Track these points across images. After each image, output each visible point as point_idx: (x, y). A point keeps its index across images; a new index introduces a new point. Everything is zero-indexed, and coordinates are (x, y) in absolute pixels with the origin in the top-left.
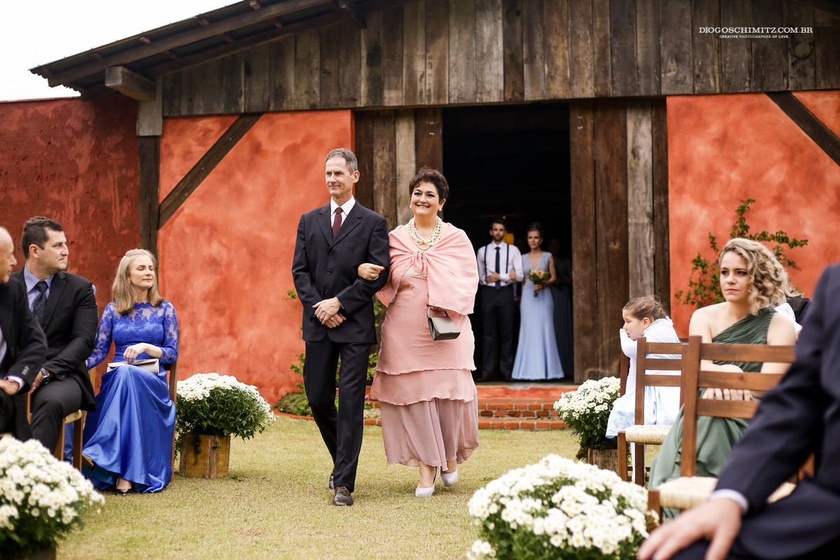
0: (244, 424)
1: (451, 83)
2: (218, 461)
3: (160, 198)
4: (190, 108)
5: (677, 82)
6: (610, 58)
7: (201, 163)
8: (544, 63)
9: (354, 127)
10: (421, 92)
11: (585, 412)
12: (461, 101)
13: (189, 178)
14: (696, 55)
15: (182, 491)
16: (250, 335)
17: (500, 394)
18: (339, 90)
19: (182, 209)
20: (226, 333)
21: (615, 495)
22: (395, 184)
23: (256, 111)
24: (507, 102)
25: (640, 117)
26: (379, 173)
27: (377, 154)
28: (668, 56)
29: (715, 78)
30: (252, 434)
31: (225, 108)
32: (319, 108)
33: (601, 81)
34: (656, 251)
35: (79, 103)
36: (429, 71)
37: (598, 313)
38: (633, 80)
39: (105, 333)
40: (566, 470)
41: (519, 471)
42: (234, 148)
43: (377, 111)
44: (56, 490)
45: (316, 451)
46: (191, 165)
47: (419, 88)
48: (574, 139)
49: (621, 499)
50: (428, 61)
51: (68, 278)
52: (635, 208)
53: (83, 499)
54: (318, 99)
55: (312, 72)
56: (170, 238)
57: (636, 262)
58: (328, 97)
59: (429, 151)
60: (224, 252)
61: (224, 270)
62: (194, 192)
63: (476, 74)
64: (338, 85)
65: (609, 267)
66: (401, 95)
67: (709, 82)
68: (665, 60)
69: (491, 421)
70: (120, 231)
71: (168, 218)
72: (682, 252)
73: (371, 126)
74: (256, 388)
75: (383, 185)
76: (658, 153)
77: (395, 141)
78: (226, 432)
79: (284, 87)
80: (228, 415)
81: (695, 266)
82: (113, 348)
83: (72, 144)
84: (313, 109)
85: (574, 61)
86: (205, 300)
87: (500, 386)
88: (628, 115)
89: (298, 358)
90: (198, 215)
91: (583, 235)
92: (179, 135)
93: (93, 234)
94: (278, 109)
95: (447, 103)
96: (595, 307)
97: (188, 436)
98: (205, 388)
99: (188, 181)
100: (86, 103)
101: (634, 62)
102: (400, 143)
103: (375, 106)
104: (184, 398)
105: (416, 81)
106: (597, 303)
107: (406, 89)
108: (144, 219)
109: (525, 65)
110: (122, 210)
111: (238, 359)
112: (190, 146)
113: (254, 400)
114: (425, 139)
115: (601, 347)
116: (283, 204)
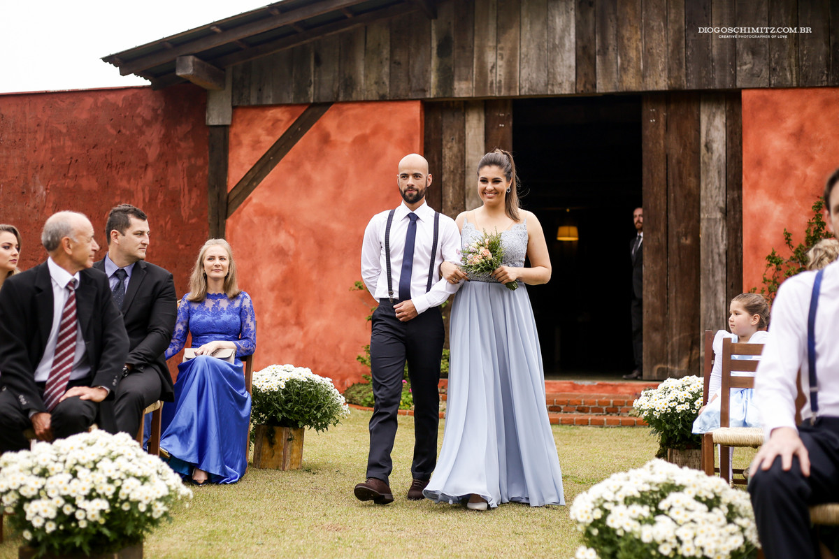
0: (319, 417)
1: (522, 74)
2: (292, 453)
3: (229, 187)
4: (259, 98)
5: (753, 75)
6: (684, 50)
7: (270, 153)
8: (617, 54)
9: (423, 117)
10: (492, 83)
11: (666, 411)
12: (532, 93)
13: (257, 168)
14: (772, 48)
15: (257, 482)
16: (317, 325)
17: (568, 389)
18: (409, 80)
19: (251, 199)
20: (293, 322)
21: (725, 503)
22: (463, 175)
23: (326, 101)
24: (578, 94)
25: (714, 110)
26: (448, 164)
27: (446, 145)
28: (744, 48)
29: (791, 71)
30: (326, 426)
31: (294, 98)
32: (388, 99)
33: (675, 74)
34: (728, 248)
35: (150, 92)
36: (500, 63)
37: (668, 308)
38: (708, 72)
39: (182, 323)
40: (672, 476)
41: (622, 475)
42: (303, 138)
43: (447, 101)
44: (146, 483)
46: (260, 154)
47: (490, 79)
48: (647, 133)
49: (730, 506)
50: (499, 52)
51: (148, 268)
52: (707, 203)
53: (173, 493)
54: (388, 90)
55: (381, 62)
56: (238, 227)
57: (708, 257)
58: (398, 87)
59: (499, 143)
60: (292, 242)
61: (291, 260)
62: (262, 182)
63: (548, 65)
64: (408, 75)
65: (680, 263)
66: (471, 86)
67: (786, 75)
68: (740, 53)
69: (560, 416)
70: (188, 220)
71: (236, 208)
72: (755, 248)
73: (440, 117)
74: (331, 380)
75: (452, 177)
76: (732, 148)
77: (465, 133)
78: (300, 424)
79: (353, 77)
80: (303, 407)
81: (769, 263)
82: (190, 338)
83: (141, 132)
84: (383, 99)
85: (648, 53)
86: (272, 289)
87: (567, 381)
88: (702, 108)
89: (364, 349)
90: (266, 205)
91: (654, 229)
92: (248, 125)
93: (162, 222)
94: (347, 99)
95: (518, 94)
96: (665, 303)
97: (262, 427)
98: (281, 380)
99: (257, 171)
100: (156, 92)
101: (709, 53)
102: (470, 134)
103: (445, 97)
104: (259, 390)
105: (487, 72)
106: (668, 298)
107: (476, 81)
108: (212, 208)
109: (597, 57)
110: (190, 198)
111: (304, 349)
112: (259, 136)
113: (329, 392)
114: (495, 131)
115: (670, 343)
116: (352, 194)
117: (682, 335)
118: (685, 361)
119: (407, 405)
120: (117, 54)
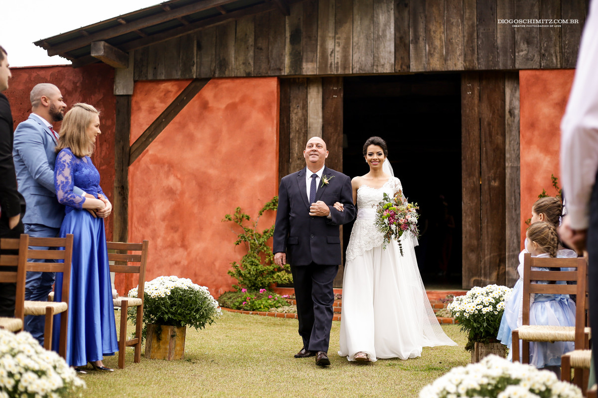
0: (197, 317)
1: (354, 58)
2: (176, 346)
3: (131, 142)
4: (155, 74)
5: (528, 59)
6: (476, 40)
7: (162, 116)
8: (425, 43)
9: (279, 90)
10: (331, 64)
11: (474, 312)
12: (361, 72)
13: (153, 127)
14: (542, 39)
16: (197, 247)
18: (269, 62)
19: (147, 151)
20: (179, 245)
22: (306, 134)
23: (205, 77)
24: (397, 72)
25: (515, 85)
26: (295, 125)
27: (293, 111)
28: (521, 39)
29: (556, 57)
30: (203, 325)
31: (181, 75)
32: (253, 75)
33: (469, 58)
35: (71, 69)
36: (337, 49)
37: (481, 235)
38: (494, 57)
42: (187, 105)
43: (294, 78)
45: (251, 338)
46: (155, 117)
47: (329, 61)
48: (465, 102)
50: (337, 41)
52: (511, 155)
53: (67, 385)
54: (253, 69)
55: (248, 48)
56: (138, 172)
57: (511, 196)
58: (260, 67)
59: (333, 109)
60: (179, 184)
61: (178, 197)
62: (156, 138)
63: (374, 52)
64: (268, 58)
65: (490, 200)
66: (315, 66)
67: (552, 60)
68: (518, 43)
71: (136, 158)
72: (530, 189)
73: (289, 90)
74: (207, 288)
75: (297, 135)
77: (307, 102)
78: (183, 323)
79: (226, 59)
80: (185, 310)
84: (248, 76)
85: (449, 42)
86: (163, 220)
88: (506, 84)
89: (232, 265)
90: (159, 155)
91: (470, 175)
92: (146, 94)
94: (221, 76)
95: (351, 73)
96: (479, 230)
97: (153, 326)
98: (167, 288)
99: (152, 130)
100: (76, 69)
101: (494, 43)
102: (311, 103)
103: (295, 75)
104: (150, 296)
105: (328, 56)
106: (481, 227)
107: (319, 62)
108: (118, 158)
109: (411, 45)
110: (101, 151)
111: (188, 265)
112: (154, 103)
113: (206, 298)
114: (330, 100)
115: (483, 261)
116: (225, 147)
117: (492, 255)
118: (495, 274)
119: (266, 308)
120: (45, 40)
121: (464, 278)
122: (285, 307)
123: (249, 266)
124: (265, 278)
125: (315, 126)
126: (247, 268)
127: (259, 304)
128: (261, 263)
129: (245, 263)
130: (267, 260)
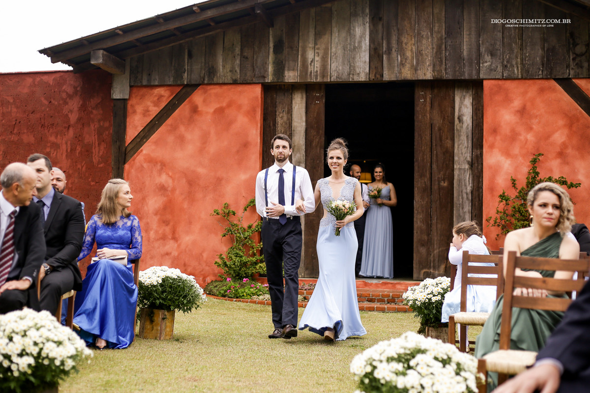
0: (185, 303)
1: (332, 67)
2: (166, 327)
3: (127, 142)
4: (149, 80)
5: (491, 70)
6: (444, 52)
7: (155, 119)
8: (398, 54)
9: (263, 96)
10: (311, 73)
11: (425, 301)
12: (338, 80)
13: (147, 129)
14: (505, 51)
15: (141, 348)
16: (187, 239)
17: (361, 286)
18: (254, 70)
19: (142, 151)
20: (170, 238)
21: (454, 362)
23: (195, 83)
24: (371, 81)
25: (464, 94)
26: (280, 127)
27: (279, 115)
28: (485, 51)
29: (518, 68)
30: (190, 309)
31: (173, 81)
32: (239, 82)
33: (438, 68)
34: (473, 189)
35: (72, 74)
36: (317, 58)
37: (431, 230)
38: (460, 68)
39: (90, 236)
40: (419, 343)
41: (386, 342)
42: (179, 109)
43: (280, 85)
44: (61, 346)
45: (233, 322)
46: (149, 120)
47: (309, 70)
48: (418, 108)
49: (458, 364)
50: (316, 51)
52: (459, 158)
53: (79, 353)
54: (239, 76)
55: (234, 57)
56: (133, 170)
57: (459, 195)
58: (246, 75)
59: (315, 114)
60: (170, 181)
61: (170, 194)
62: (150, 139)
63: (350, 61)
64: (253, 66)
65: (440, 199)
66: (296, 74)
67: (514, 70)
68: (483, 54)
70: (98, 165)
71: (131, 157)
72: (492, 189)
73: (275, 96)
74: (194, 277)
76: (476, 120)
77: (292, 107)
78: (172, 308)
79: (215, 67)
80: (174, 296)
81: (501, 199)
83: (66, 103)
84: (235, 83)
85: (419, 53)
86: (156, 214)
88: (456, 92)
89: (219, 256)
90: (152, 155)
91: (422, 176)
92: (141, 99)
93: (79, 166)
94: (210, 82)
95: (329, 81)
96: (429, 226)
97: (146, 309)
98: (159, 277)
99: (146, 131)
100: (76, 75)
101: (461, 54)
102: (295, 108)
103: (278, 82)
104: (144, 283)
105: (308, 65)
106: (431, 224)
107: (300, 71)
108: (115, 157)
109: (384, 56)
110: (100, 150)
111: (178, 256)
112: (148, 107)
113: (193, 286)
114: (313, 106)
115: (432, 254)
116: (213, 148)
117: (440, 249)
118: (443, 267)
119: (249, 296)
120: (49, 48)
121: (415, 270)
122: (266, 295)
123: (233, 257)
124: (249, 268)
125: (299, 129)
126: (232, 259)
127: (242, 292)
128: (245, 255)
129: (230, 255)
130: (251, 252)
